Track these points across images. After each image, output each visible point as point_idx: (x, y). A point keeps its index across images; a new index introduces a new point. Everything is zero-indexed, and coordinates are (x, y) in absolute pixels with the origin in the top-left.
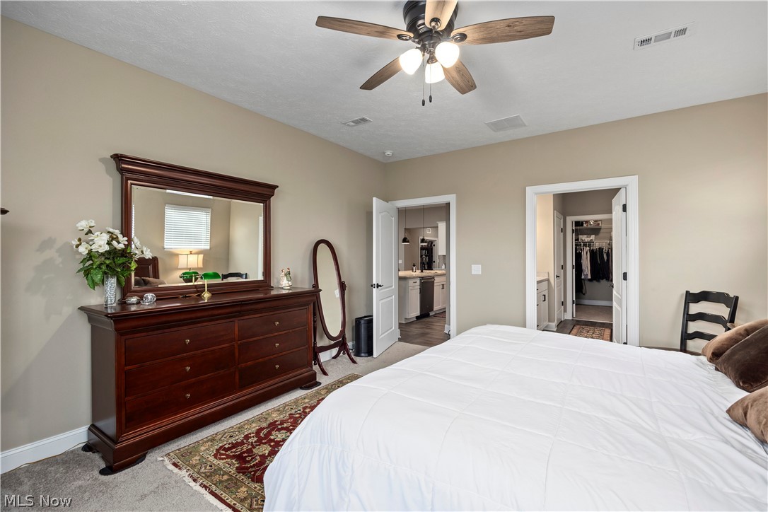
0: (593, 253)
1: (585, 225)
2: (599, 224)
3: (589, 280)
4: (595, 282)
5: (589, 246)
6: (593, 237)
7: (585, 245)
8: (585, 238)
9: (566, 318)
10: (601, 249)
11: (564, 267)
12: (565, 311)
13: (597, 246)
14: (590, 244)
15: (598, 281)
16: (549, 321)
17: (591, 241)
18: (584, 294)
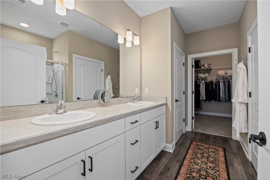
0: (207, 84)
1: (202, 68)
2: (210, 67)
3: (205, 100)
4: (208, 101)
5: (205, 80)
6: (207, 75)
7: (202, 80)
8: (201, 75)
9: (187, 130)
10: (212, 82)
11: (185, 93)
12: (186, 125)
13: (209, 80)
14: (205, 79)
15: (210, 101)
16: (167, 142)
17: (206, 77)
18: (201, 109)
